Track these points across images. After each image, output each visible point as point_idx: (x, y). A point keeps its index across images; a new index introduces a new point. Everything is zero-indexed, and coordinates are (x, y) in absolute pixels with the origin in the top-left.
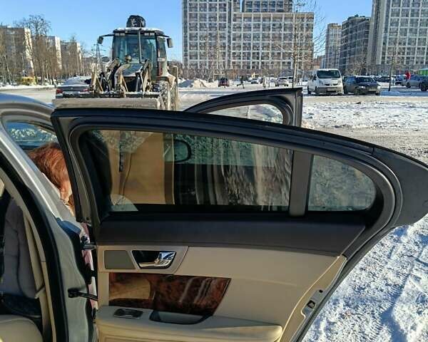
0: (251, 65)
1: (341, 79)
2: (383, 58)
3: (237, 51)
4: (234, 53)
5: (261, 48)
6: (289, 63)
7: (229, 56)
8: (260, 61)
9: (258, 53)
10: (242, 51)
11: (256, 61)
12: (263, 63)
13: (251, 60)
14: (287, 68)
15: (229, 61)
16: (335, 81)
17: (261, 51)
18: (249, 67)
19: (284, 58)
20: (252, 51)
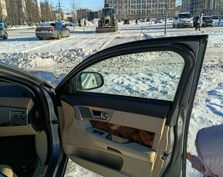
0: (141, 12)
1: (192, 18)
2: (214, 6)
3: (133, 4)
4: (132, 6)
5: (146, 2)
6: (162, 10)
7: (129, 7)
8: (146, 9)
9: (145, 5)
10: (136, 4)
11: (144, 9)
12: (148, 10)
13: (141, 9)
14: (160, 13)
15: (129, 10)
16: (189, 20)
17: (146, 4)
18: (140, 13)
19: (159, 7)
20: (141, 4)
